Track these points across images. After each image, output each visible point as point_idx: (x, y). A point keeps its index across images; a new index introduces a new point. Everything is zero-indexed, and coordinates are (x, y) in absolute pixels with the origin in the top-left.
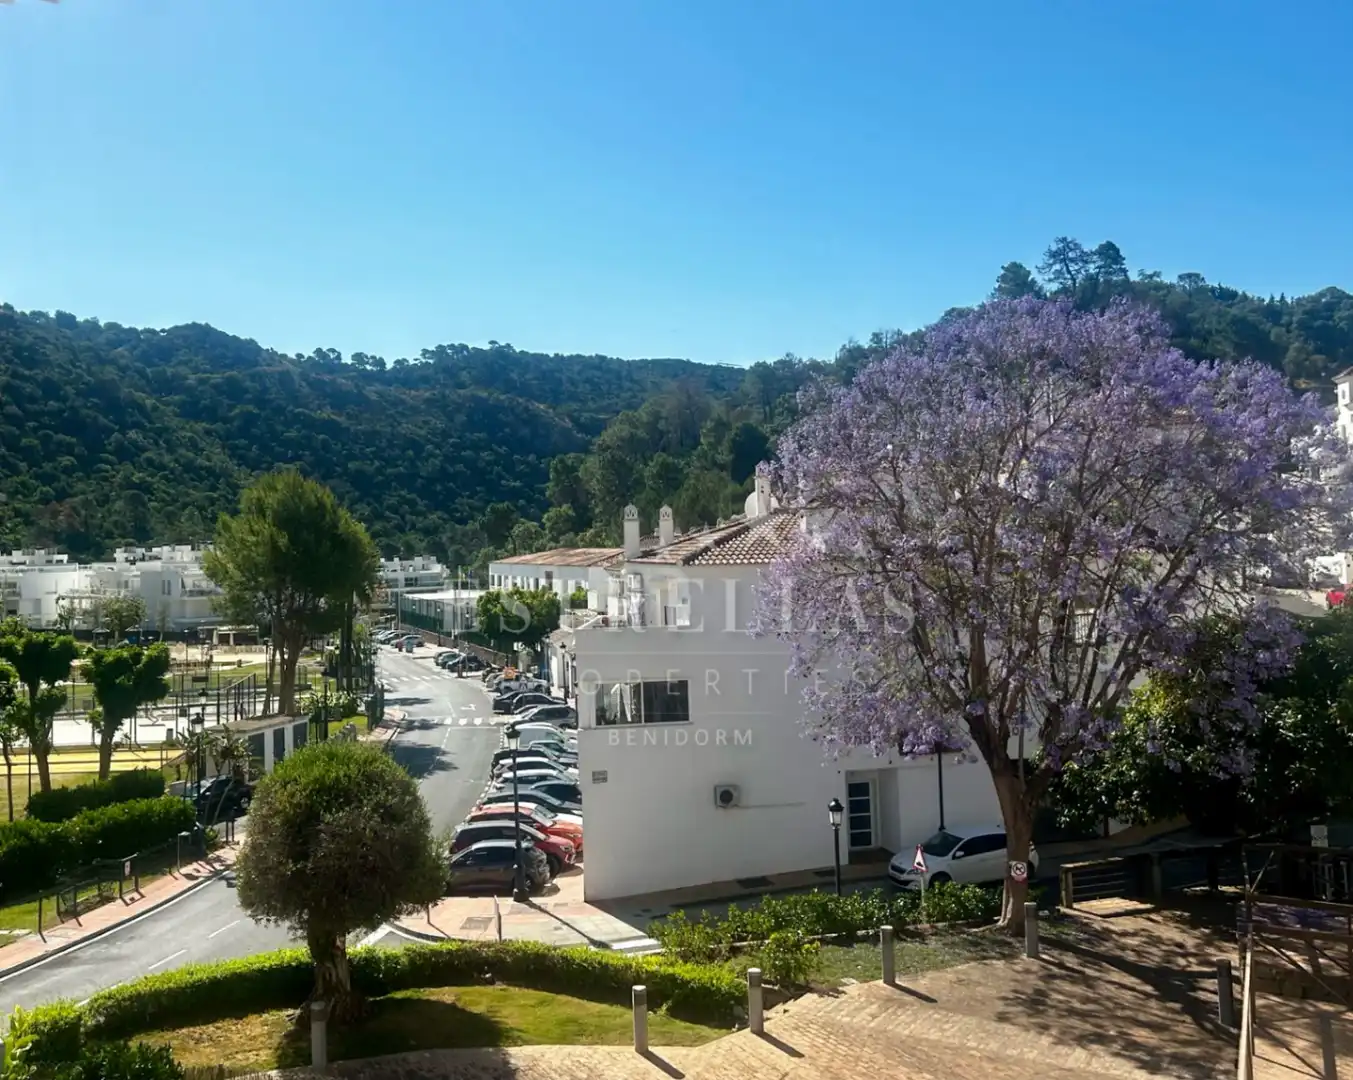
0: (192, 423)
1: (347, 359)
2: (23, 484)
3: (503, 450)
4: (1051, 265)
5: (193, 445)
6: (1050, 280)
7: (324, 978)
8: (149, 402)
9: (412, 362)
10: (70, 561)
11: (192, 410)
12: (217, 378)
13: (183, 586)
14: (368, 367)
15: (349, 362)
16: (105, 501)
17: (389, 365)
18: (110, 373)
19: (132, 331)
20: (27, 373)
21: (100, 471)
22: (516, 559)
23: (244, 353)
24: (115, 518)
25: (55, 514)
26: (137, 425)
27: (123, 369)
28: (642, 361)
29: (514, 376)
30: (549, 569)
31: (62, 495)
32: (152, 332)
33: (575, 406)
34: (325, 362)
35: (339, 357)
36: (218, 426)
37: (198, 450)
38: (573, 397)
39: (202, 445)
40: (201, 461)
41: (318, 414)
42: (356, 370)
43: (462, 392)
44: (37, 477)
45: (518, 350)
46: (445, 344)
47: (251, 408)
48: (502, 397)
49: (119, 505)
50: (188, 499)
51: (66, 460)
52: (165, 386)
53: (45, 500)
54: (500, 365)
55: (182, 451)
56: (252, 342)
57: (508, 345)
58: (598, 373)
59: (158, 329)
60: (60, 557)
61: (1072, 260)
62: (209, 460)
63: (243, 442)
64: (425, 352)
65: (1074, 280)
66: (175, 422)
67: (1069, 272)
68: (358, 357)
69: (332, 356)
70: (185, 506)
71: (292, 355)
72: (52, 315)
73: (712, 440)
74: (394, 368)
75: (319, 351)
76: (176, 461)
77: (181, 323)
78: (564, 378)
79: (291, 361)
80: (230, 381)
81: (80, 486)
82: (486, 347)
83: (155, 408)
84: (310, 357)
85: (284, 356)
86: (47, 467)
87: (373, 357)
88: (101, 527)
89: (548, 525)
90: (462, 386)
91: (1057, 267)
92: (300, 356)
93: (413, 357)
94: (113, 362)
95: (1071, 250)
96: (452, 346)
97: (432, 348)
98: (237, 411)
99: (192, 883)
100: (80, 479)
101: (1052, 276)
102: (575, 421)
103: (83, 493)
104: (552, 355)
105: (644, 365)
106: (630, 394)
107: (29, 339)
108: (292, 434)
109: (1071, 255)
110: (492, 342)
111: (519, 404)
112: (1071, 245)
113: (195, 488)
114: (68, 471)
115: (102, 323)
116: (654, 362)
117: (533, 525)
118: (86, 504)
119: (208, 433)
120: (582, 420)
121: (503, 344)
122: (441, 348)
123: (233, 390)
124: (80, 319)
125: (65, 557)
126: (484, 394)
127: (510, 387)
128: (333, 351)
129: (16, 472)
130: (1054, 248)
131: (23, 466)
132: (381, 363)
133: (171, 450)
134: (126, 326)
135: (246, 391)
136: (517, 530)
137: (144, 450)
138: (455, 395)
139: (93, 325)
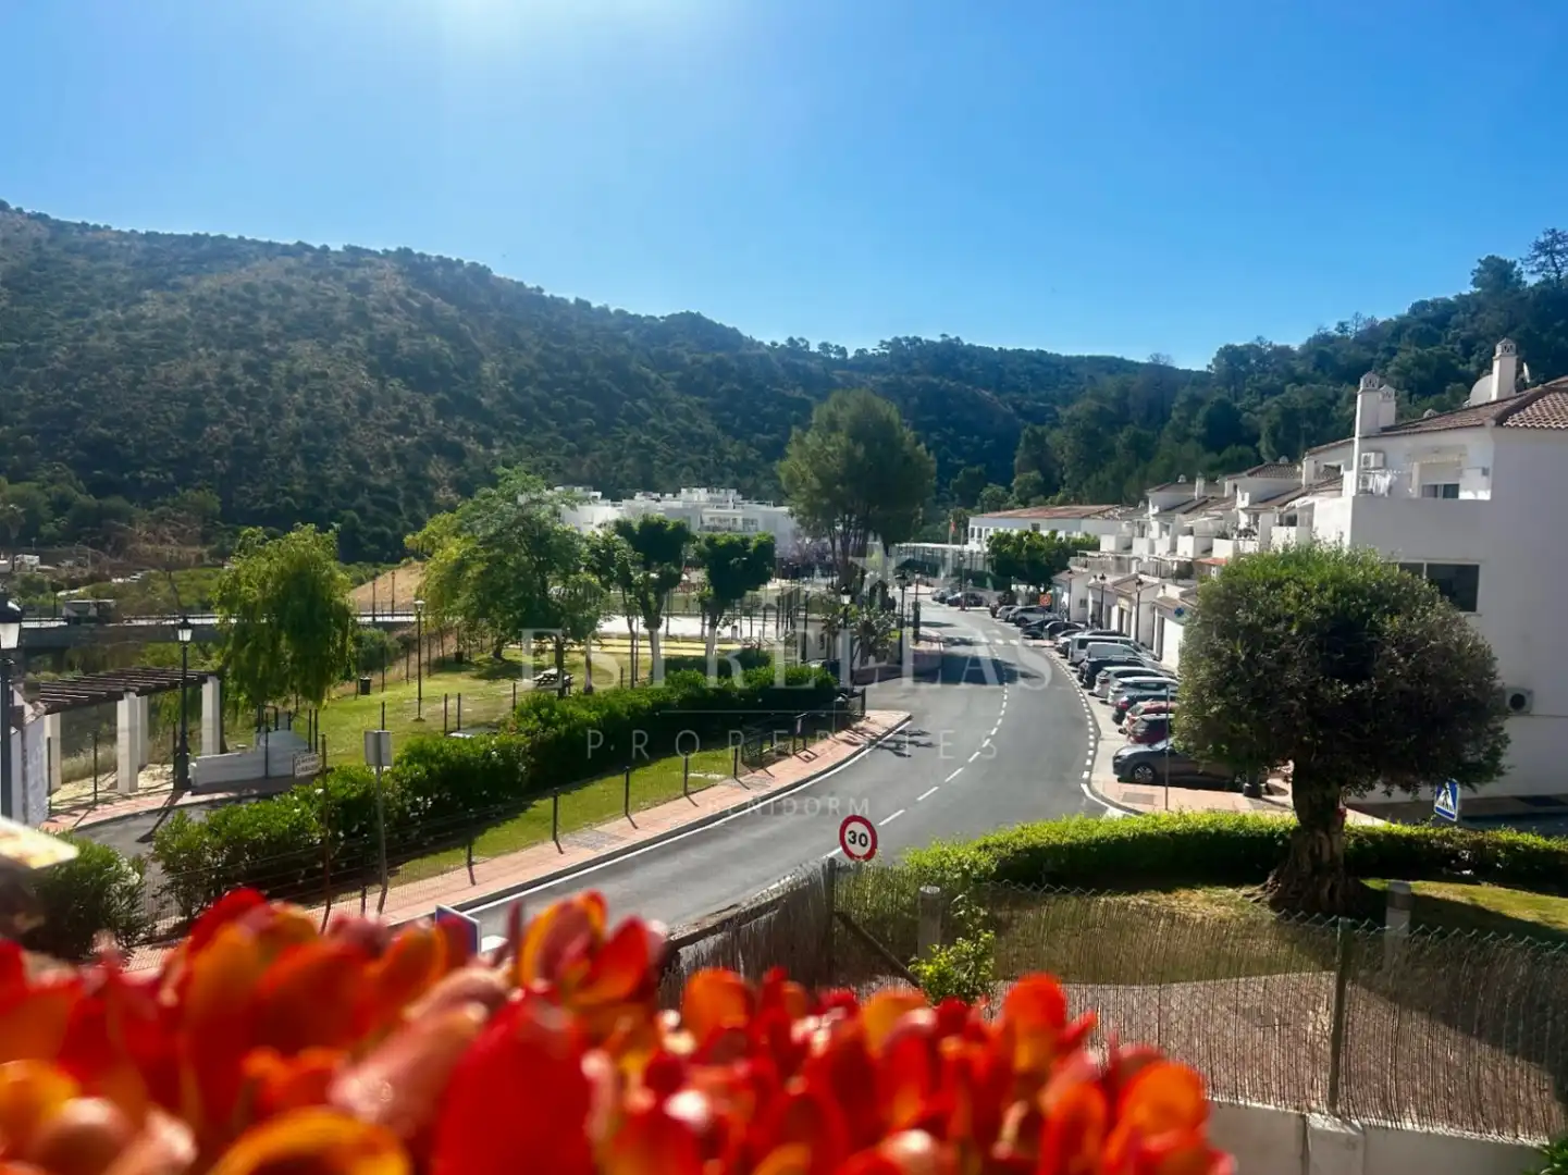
0: (687, 396)
1: (814, 348)
2: (553, 439)
3: (951, 431)
4: (1536, 257)
5: (688, 415)
6: (1532, 272)
7: (1312, 852)
8: (653, 376)
9: (870, 352)
10: (603, 497)
11: (685, 386)
12: (707, 359)
13: (702, 522)
14: (833, 356)
15: (816, 350)
16: (618, 457)
17: (851, 354)
18: (622, 350)
19: (636, 317)
20: (555, 346)
21: (614, 432)
22: (998, 514)
23: (730, 339)
24: (626, 472)
25: (580, 465)
26: (643, 395)
27: (631, 348)
28: (1079, 357)
29: (961, 365)
30: (1035, 521)
31: (584, 451)
32: (653, 318)
33: (1015, 395)
34: (795, 349)
35: (807, 346)
36: (707, 400)
37: (693, 421)
38: (1015, 388)
39: (695, 415)
40: (694, 429)
41: (790, 393)
42: (822, 357)
43: (916, 378)
44: (563, 434)
45: (966, 343)
46: (900, 336)
47: (735, 386)
48: (952, 384)
49: (630, 461)
50: (685, 460)
51: (588, 421)
52: (666, 363)
53: (570, 454)
54: (950, 357)
55: (679, 419)
56: (734, 330)
57: (958, 339)
58: (1037, 366)
59: (658, 316)
60: (593, 494)
61: (1559, 253)
62: (700, 427)
63: (727, 414)
64: (883, 342)
65: (1559, 272)
66: (673, 395)
67: (1554, 264)
68: (824, 346)
69: (802, 344)
70: (682, 466)
71: (768, 343)
72: (572, 301)
73: (1184, 414)
74: (855, 357)
75: (791, 340)
76: (674, 427)
77: (678, 312)
78: (1007, 370)
79: (767, 348)
80: (719, 361)
81: (599, 443)
82: (939, 340)
83: (657, 382)
84: (783, 346)
85: (761, 343)
86: (572, 426)
87: (837, 347)
88: (615, 478)
89: (1016, 489)
90: (914, 373)
91: (1542, 259)
92: (774, 344)
93: (872, 347)
94: (625, 340)
95: (1560, 242)
96: (907, 339)
97: (889, 339)
98: (723, 388)
99: (856, 749)
100: (599, 439)
101: (1535, 269)
102: (1017, 407)
103: (601, 449)
104: (996, 349)
105: (1080, 360)
106: (1066, 386)
107: (556, 318)
108: (770, 409)
109: (1558, 247)
110: (943, 335)
111: (967, 390)
112: (1560, 238)
113: (690, 451)
114: (589, 430)
115: (612, 309)
116: (1090, 358)
117: (1000, 490)
118: (603, 458)
119: (701, 405)
120: (1024, 407)
121: (953, 337)
122: (897, 340)
123: (721, 370)
124: (595, 305)
125: (599, 494)
126: (936, 381)
127: (957, 376)
128: (802, 340)
129: (547, 429)
130: (1542, 239)
131: (553, 424)
132: (843, 351)
133: (671, 417)
134: (632, 312)
135: (733, 369)
136: (986, 493)
137: (648, 416)
138: (909, 381)
139: (604, 311)
